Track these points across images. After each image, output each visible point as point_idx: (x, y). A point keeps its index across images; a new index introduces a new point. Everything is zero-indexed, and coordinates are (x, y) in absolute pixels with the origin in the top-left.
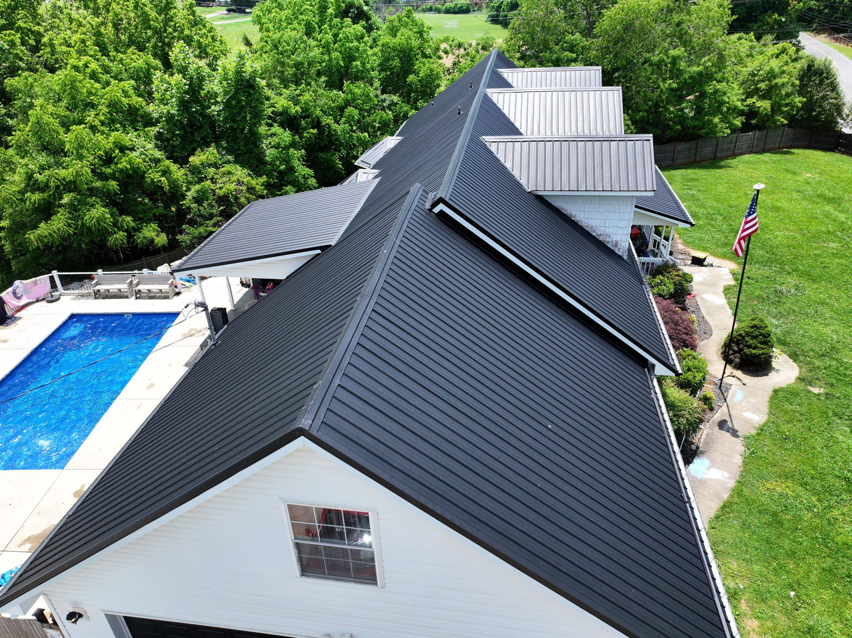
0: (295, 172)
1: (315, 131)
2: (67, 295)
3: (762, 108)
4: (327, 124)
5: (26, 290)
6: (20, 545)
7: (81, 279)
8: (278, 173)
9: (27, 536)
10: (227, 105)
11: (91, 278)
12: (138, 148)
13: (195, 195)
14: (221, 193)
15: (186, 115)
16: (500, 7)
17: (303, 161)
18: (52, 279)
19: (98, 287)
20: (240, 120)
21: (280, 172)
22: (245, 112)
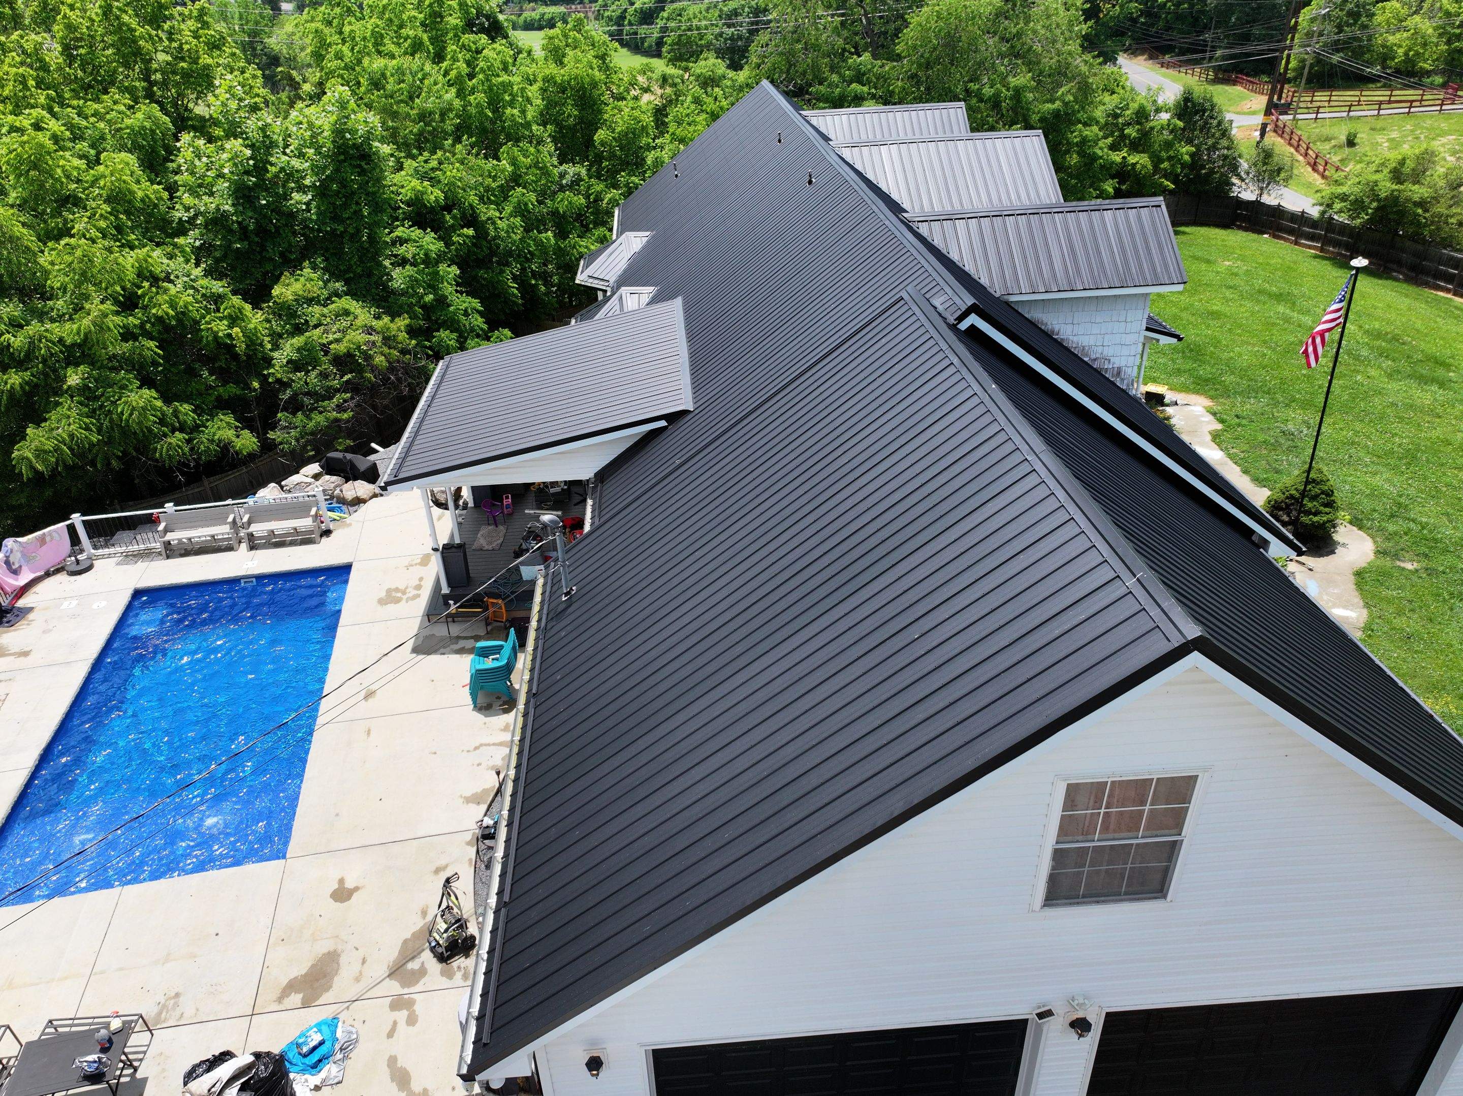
0: (449, 306)
1: (470, 232)
2: (103, 557)
3: (1138, 166)
4: (489, 219)
5: (27, 555)
6: (280, 1000)
7: (130, 524)
8: (422, 307)
9: (284, 982)
10: (321, 192)
11: (151, 521)
12: (177, 277)
13: (295, 356)
14: (341, 348)
15: (250, 214)
16: (622, 17)
17: (457, 286)
18: (72, 529)
19: (169, 536)
20: (348, 218)
21: (424, 307)
22: (357, 203)
